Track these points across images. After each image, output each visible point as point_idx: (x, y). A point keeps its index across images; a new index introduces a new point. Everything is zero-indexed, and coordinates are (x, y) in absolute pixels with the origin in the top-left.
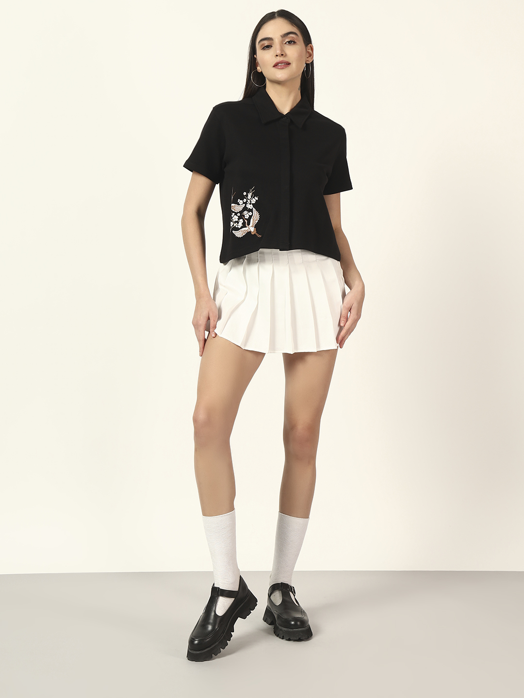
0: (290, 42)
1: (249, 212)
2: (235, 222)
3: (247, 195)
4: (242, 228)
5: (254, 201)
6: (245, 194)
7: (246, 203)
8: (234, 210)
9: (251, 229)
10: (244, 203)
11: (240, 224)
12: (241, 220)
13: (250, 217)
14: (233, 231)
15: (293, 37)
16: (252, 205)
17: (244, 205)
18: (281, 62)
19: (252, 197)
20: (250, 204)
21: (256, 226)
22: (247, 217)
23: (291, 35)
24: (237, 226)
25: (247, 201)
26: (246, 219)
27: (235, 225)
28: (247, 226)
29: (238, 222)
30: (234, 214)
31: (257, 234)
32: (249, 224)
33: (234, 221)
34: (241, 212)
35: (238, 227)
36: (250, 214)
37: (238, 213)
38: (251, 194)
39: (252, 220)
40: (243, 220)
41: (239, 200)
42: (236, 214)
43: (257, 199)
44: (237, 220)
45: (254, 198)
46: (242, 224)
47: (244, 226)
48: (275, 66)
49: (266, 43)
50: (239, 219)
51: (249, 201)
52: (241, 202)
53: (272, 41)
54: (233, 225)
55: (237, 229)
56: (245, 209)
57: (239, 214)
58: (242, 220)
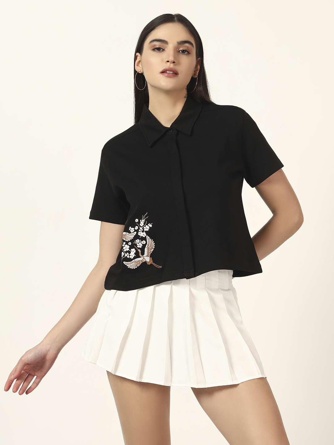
0: (183, 51)
1: (142, 240)
2: (126, 252)
3: (139, 222)
4: (135, 258)
5: (147, 228)
6: (137, 220)
7: (137, 231)
8: (125, 238)
9: (147, 259)
10: (135, 231)
11: (132, 255)
12: (133, 251)
13: (144, 246)
14: (124, 262)
15: (188, 47)
16: (144, 233)
17: (136, 232)
18: (170, 70)
19: (144, 224)
20: (143, 232)
21: (152, 256)
22: (140, 245)
23: (187, 45)
24: (128, 257)
25: (139, 229)
26: (139, 248)
27: (126, 255)
28: (141, 255)
29: (129, 252)
30: (124, 243)
31: (154, 264)
32: (143, 253)
33: (125, 250)
34: (133, 241)
35: (130, 257)
36: (144, 242)
37: (129, 241)
38: (143, 221)
39: (146, 249)
40: (136, 249)
41: (130, 227)
42: (127, 243)
43: (151, 226)
44: (128, 249)
45: (147, 224)
46: (135, 254)
47: (137, 256)
48: (163, 72)
49: (157, 44)
50: (130, 249)
51: (141, 228)
52: (132, 229)
53: (166, 45)
54: (124, 256)
55: (130, 260)
56: (137, 237)
57: (130, 244)
58: (134, 249)
